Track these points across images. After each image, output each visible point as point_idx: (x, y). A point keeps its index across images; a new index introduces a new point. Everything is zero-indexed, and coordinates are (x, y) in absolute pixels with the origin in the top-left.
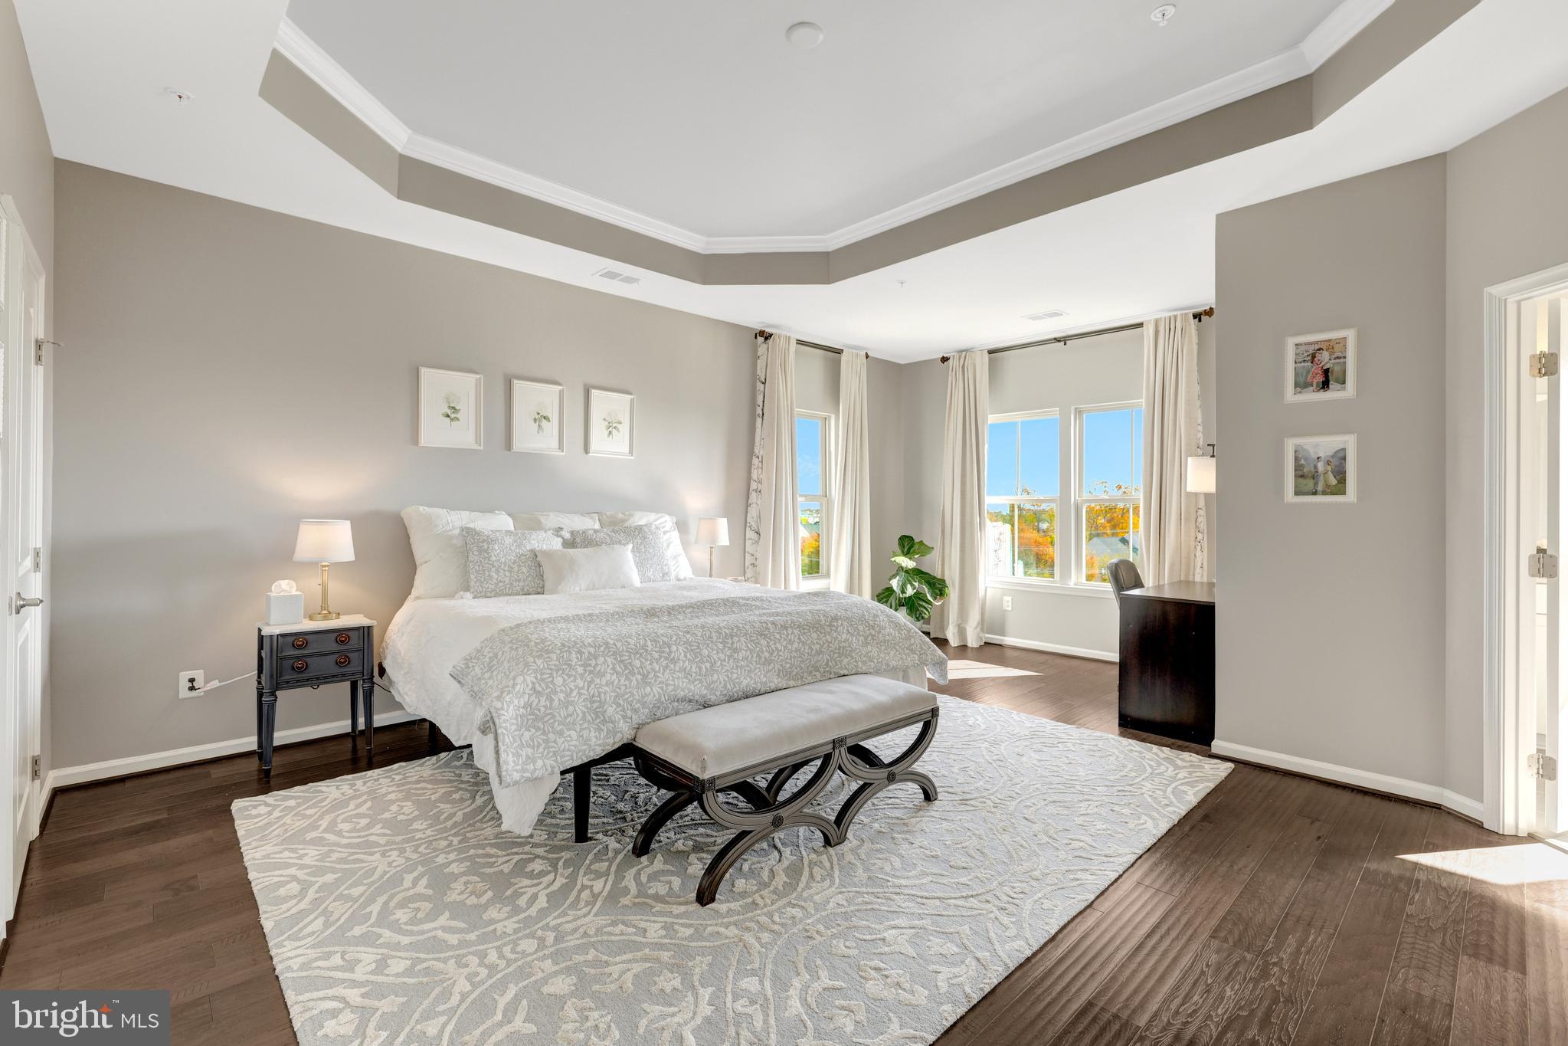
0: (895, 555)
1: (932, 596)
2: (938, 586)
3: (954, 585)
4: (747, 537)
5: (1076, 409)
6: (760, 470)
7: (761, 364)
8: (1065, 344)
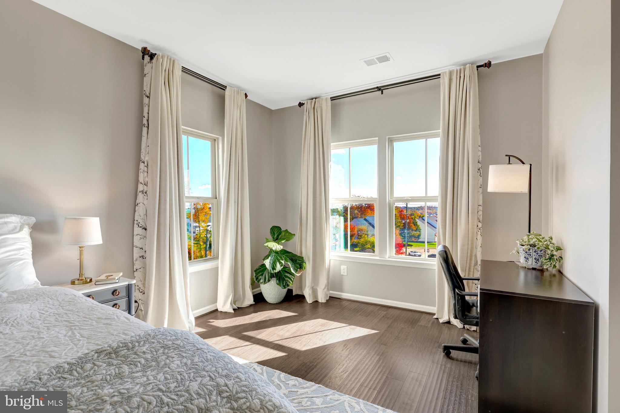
0: (268, 241)
1: (294, 269)
2: (298, 261)
3: (309, 260)
4: (135, 233)
5: (389, 138)
6: (146, 174)
7: (146, 80)
8: (382, 93)
